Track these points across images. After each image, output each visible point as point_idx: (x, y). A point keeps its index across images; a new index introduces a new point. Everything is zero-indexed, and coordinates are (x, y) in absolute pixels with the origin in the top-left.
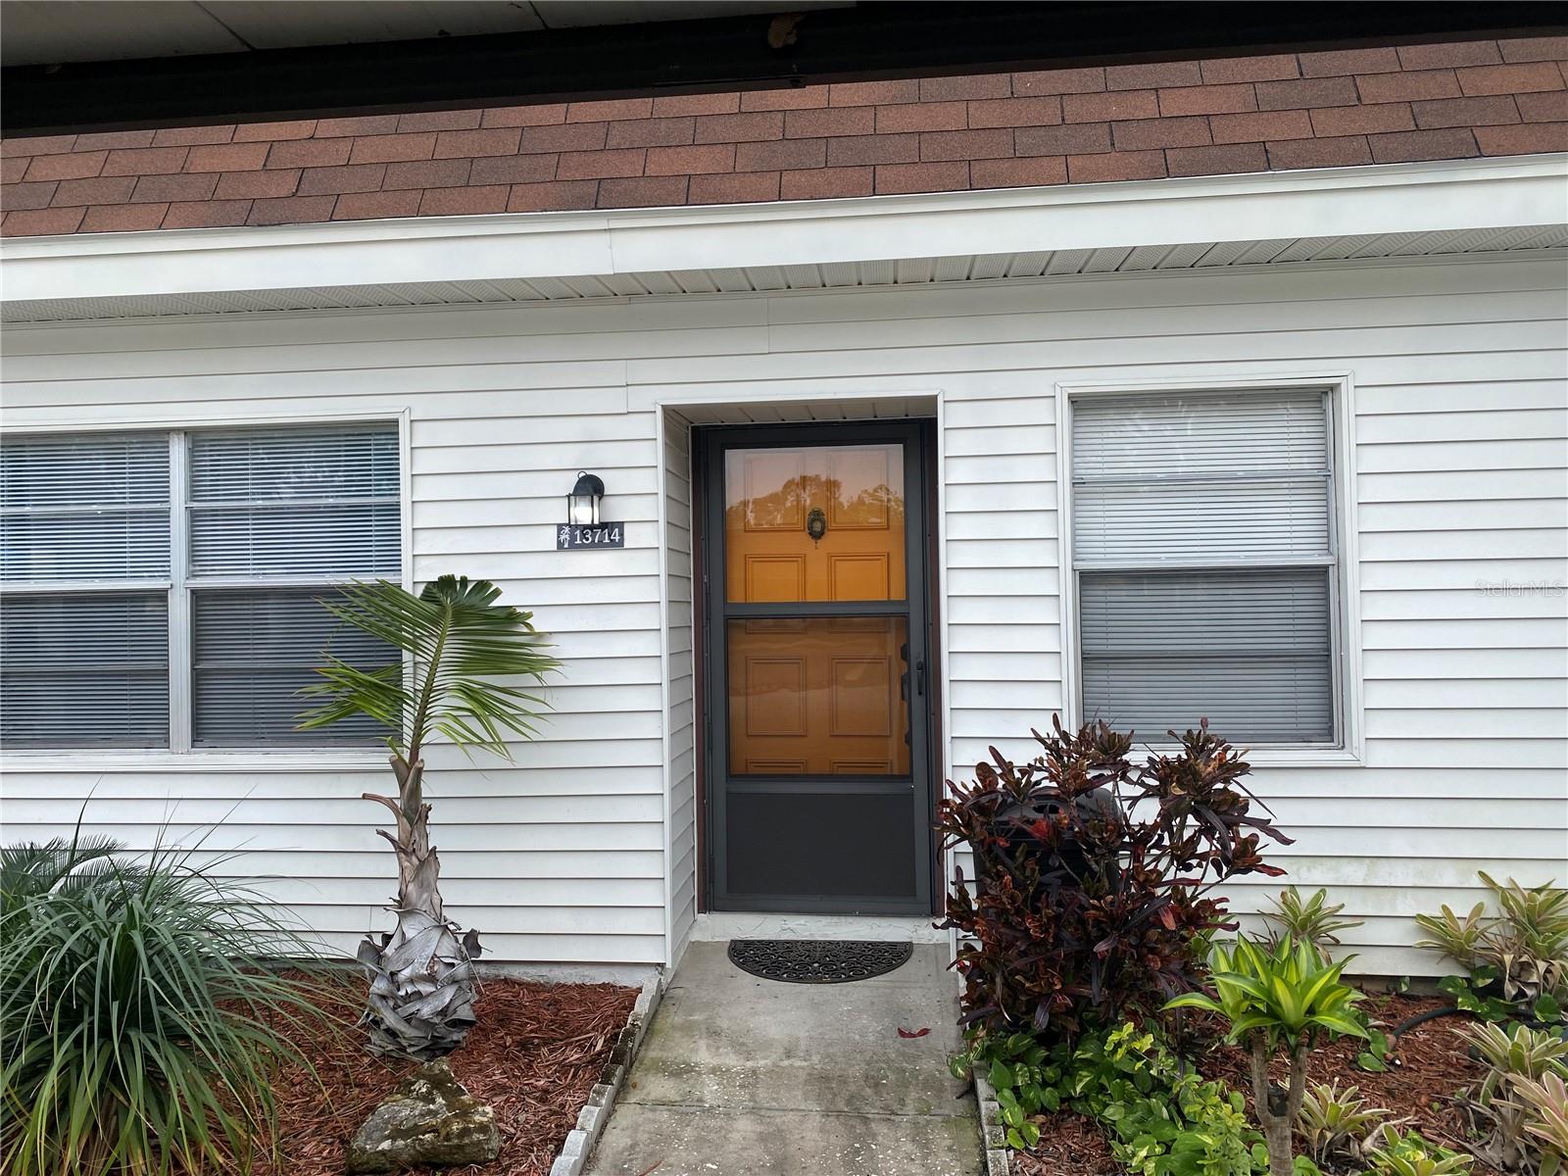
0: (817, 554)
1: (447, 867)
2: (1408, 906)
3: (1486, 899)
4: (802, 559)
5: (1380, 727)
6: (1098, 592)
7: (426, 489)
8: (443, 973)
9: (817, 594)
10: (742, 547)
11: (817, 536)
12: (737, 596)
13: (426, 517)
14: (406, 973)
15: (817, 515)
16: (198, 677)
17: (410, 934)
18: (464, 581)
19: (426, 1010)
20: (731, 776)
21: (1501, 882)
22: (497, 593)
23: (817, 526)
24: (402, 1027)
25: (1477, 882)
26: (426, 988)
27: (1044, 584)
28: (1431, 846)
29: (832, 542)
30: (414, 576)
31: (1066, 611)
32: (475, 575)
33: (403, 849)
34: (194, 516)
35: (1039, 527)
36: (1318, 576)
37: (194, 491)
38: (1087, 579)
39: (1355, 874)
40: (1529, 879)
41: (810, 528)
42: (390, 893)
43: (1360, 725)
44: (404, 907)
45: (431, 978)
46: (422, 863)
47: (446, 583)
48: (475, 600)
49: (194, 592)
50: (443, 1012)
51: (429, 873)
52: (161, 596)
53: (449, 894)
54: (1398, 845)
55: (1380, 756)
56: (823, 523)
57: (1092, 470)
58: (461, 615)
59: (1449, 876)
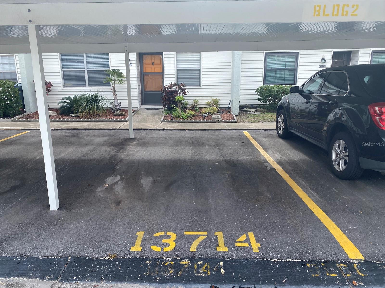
0: (153, 67)
1: (118, 96)
2: (205, 101)
3: (212, 100)
4: (151, 68)
5: (203, 84)
6: (179, 72)
7: (112, 60)
8: (118, 105)
9: (153, 71)
10: (145, 66)
11: (153, 65)
12: (145, 72)
13: (112, 62)
14: (115, 105)
15: (153, 63)
16: (88, 79)
17: (115, 101)
18: (116, 69)
19: (117, 108)
20: (144, 91)
21: (213, 99)
22: (120, 71)
23: (153, 64)
24: (115, 109)
25: (211, 99)
26: (117, 106)
27: (173, 70)
28: (207, 95)
29: (155, 66)
30: (111, 69)
31: (175, 73)
32: (117, 69)
33: (114, 94)
34: (87, 62)
35: (173, 65)
36: (199, 70)
37: (86, 60)
38: (178, 70)
39: (201, 98)
40: (215, 98)
41: (152, 64)
42: (113, 98)
43: (202, 84)
44: (114, 99)
45: (117, 105)
46: (116, 95)
47: (114, 70)
48: (117, 71)
49: (87, 70)
50: (118, 108)
51: (116, 96)
52: (84, 71)
53: (118, 98)
54: (204, 95)
55: (203, 87)
56: (154, 64)
57: (179, 59)
58: (116, 73)
59: (209, 98)
